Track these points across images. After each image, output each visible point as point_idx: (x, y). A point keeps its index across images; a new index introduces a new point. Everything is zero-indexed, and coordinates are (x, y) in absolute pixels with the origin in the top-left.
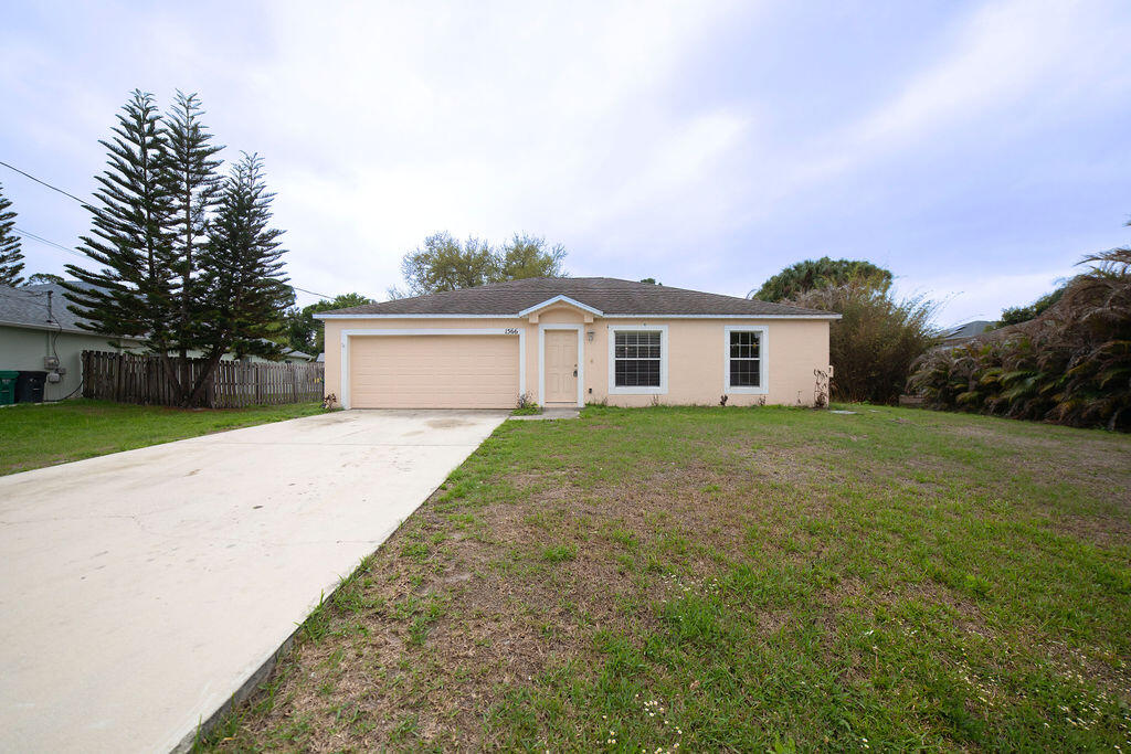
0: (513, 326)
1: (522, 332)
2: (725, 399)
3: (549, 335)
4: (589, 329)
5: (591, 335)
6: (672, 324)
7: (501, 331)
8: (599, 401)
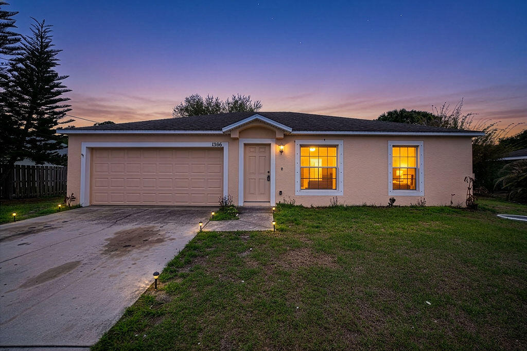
1: (225, 146)
2: (393, 200)
3: (248, 148)
4: (279, 143)
6: (346, 139)
7: (209, 144)
8: (288, 201)
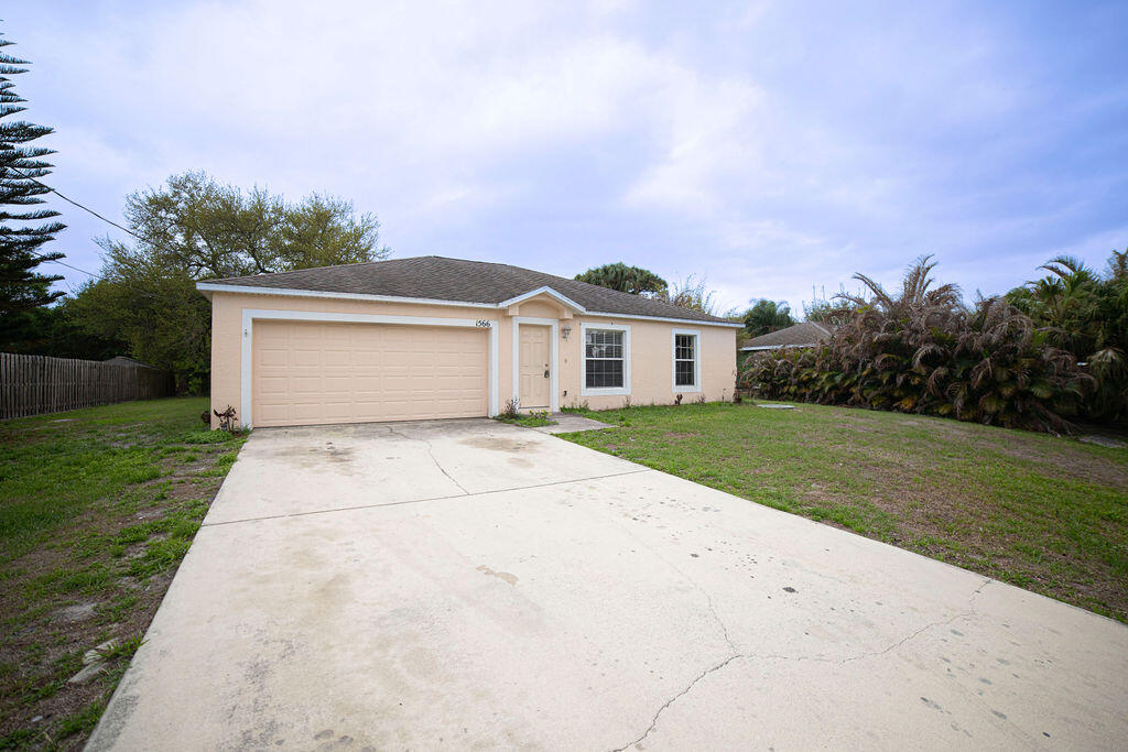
0: (484, 318)
1: (494, 325)
2: (680, 397)
3: (523, 329)
4: (563, 325)
5: (565, 332)
6: (633, 324)
7: (472, 323)
